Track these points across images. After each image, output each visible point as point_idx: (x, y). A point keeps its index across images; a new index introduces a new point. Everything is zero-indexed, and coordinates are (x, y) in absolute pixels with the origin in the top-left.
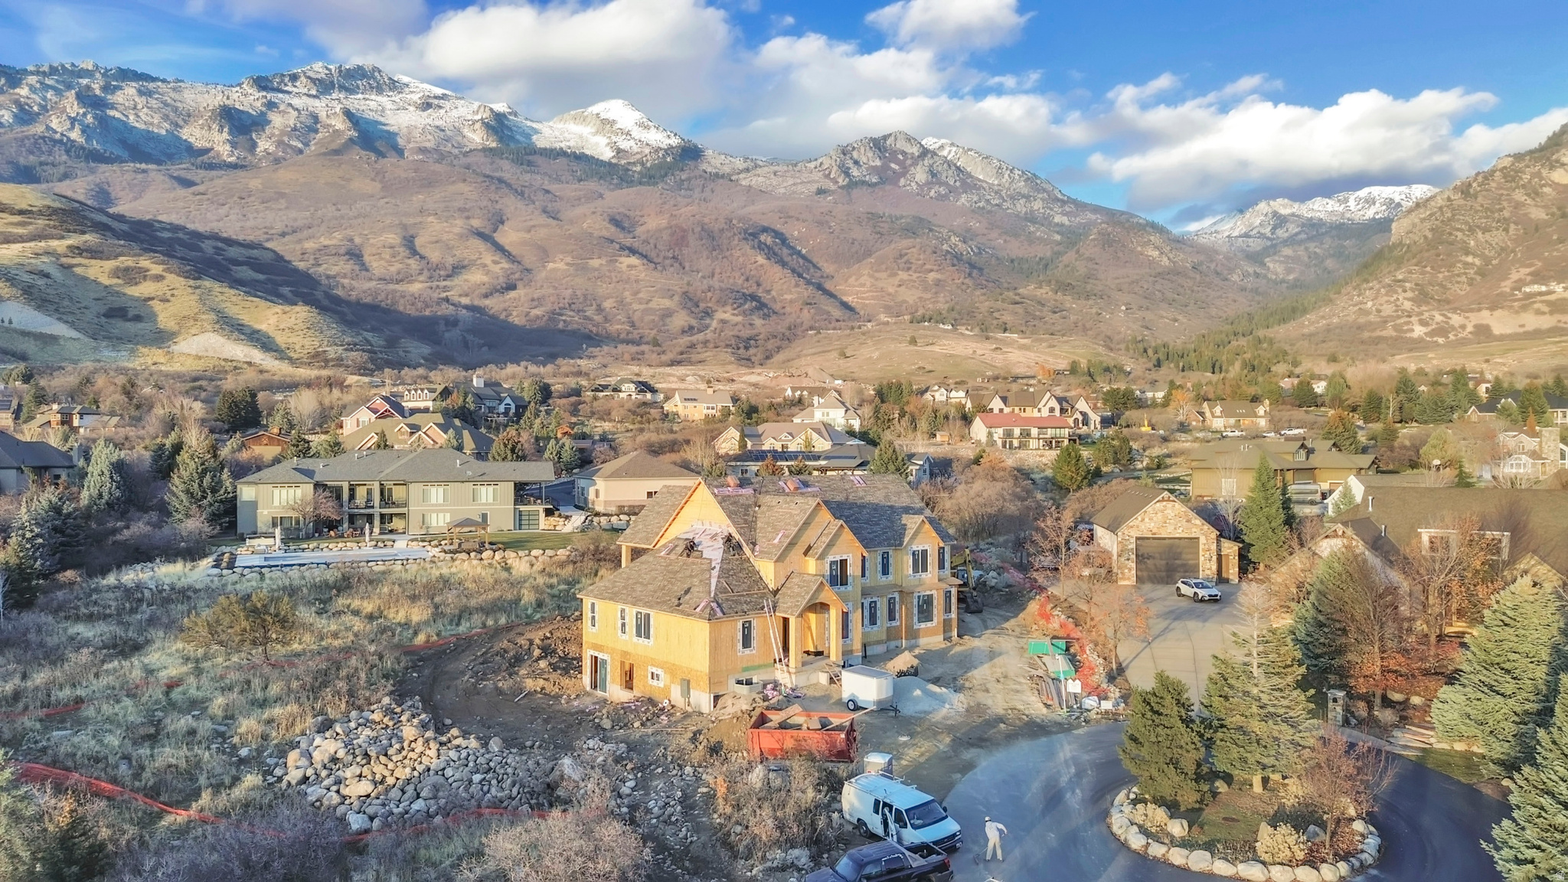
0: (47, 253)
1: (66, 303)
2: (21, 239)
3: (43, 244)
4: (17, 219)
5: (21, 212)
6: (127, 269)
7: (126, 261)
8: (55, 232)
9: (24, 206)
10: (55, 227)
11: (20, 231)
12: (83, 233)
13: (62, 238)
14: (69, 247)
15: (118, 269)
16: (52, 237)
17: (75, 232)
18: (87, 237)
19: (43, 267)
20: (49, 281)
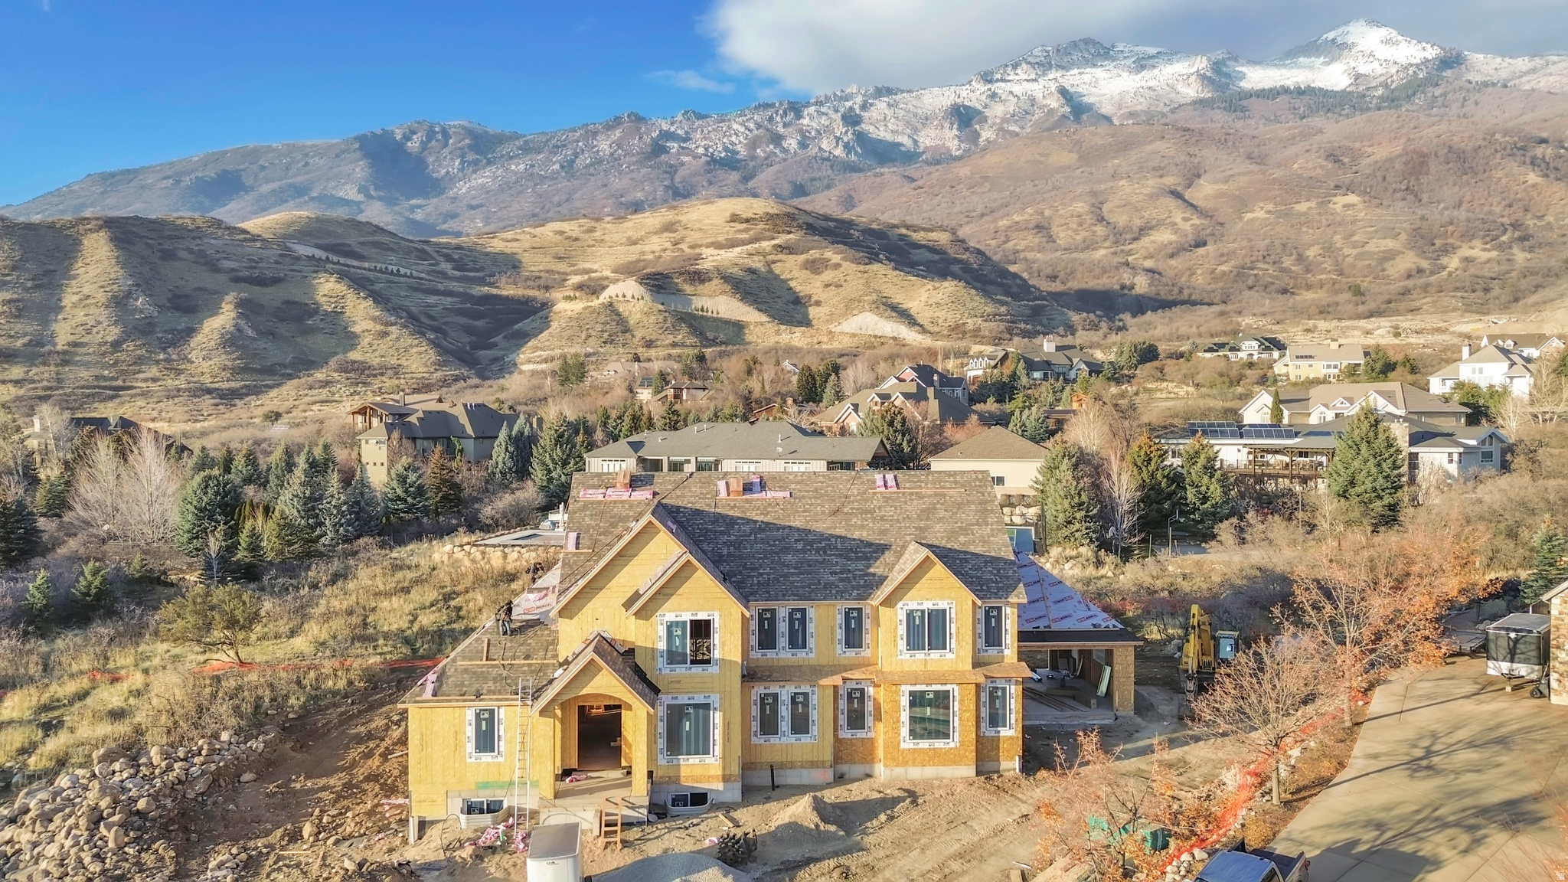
0: (758, 253)
1: (764, 294)
2: (743, 243)
3: (756, 246)
4: (744, 226)
5: (747, 221)
6: (814, 261)
7: (814, 254)
8: (768, 234)
9: (750, 215)
10: (769, 230)
11: (744, 236)
12: (790, 233)
13: (773, 238)
14: (773, 246)
15: (807, 261)
16: (764, 239)
17: (783, 232)
18: (792, 236)
19: (754, 266)
20: (754, 277)
